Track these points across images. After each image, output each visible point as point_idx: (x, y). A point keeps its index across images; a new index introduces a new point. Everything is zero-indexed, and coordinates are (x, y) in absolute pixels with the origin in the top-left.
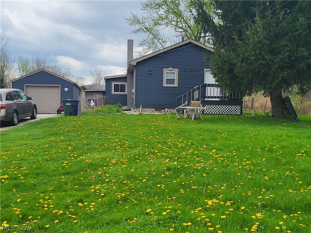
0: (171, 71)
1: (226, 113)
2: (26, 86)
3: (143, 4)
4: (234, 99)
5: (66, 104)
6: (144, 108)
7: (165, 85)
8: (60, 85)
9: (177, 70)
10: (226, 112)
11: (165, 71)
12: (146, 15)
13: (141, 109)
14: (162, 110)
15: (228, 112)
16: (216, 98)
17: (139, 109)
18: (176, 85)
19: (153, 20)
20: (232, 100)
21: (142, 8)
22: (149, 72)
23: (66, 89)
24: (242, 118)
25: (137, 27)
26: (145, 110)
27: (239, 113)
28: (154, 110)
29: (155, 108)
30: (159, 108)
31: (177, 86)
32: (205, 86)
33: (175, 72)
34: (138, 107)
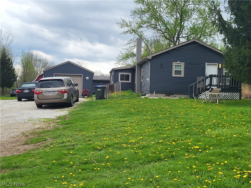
0: (178, 64)
1: (226, 98)
2: (55, 75)
3: (132, 11)
4: (235, 88)
5: (98, 90)
6: (157, 93)
7: (174, 75)
8: (82, 75)
9: (184, 63)
10: (228, 97)
11: (174, 64)
12: (131, 20)
13: (154, 94)
14: (171, 96)
15: (229, 97)
16: (215, 86)
17: (152, 94)
18: (182, 75)
19: (137, 24)
20: (233, 88)
21: (131, 14)
22: (161, 65)
23: (87, 78)
24: (240, 103)
25: (126, 29)
26: (157, 95)
27: (239, 99)
28: (165, 95)
29: (166, 94)
30: (168, 94)
31: (184, 76)
32: (212, 77)
33: (182, 65)
34: (152, 93)
